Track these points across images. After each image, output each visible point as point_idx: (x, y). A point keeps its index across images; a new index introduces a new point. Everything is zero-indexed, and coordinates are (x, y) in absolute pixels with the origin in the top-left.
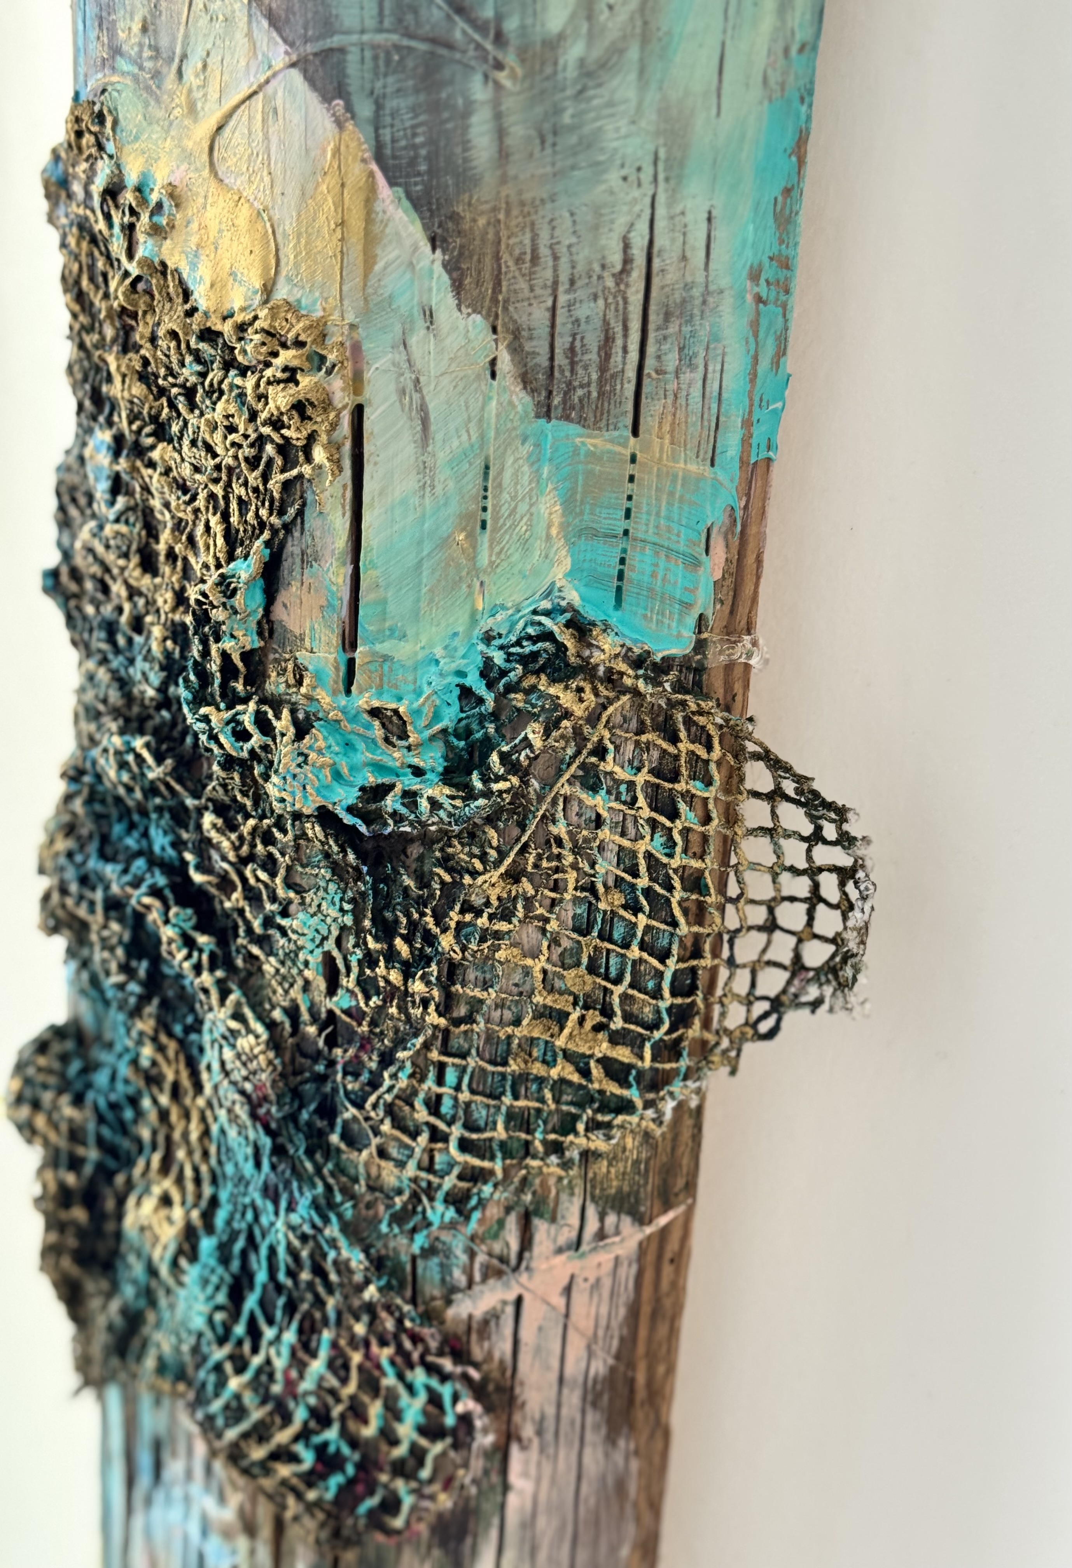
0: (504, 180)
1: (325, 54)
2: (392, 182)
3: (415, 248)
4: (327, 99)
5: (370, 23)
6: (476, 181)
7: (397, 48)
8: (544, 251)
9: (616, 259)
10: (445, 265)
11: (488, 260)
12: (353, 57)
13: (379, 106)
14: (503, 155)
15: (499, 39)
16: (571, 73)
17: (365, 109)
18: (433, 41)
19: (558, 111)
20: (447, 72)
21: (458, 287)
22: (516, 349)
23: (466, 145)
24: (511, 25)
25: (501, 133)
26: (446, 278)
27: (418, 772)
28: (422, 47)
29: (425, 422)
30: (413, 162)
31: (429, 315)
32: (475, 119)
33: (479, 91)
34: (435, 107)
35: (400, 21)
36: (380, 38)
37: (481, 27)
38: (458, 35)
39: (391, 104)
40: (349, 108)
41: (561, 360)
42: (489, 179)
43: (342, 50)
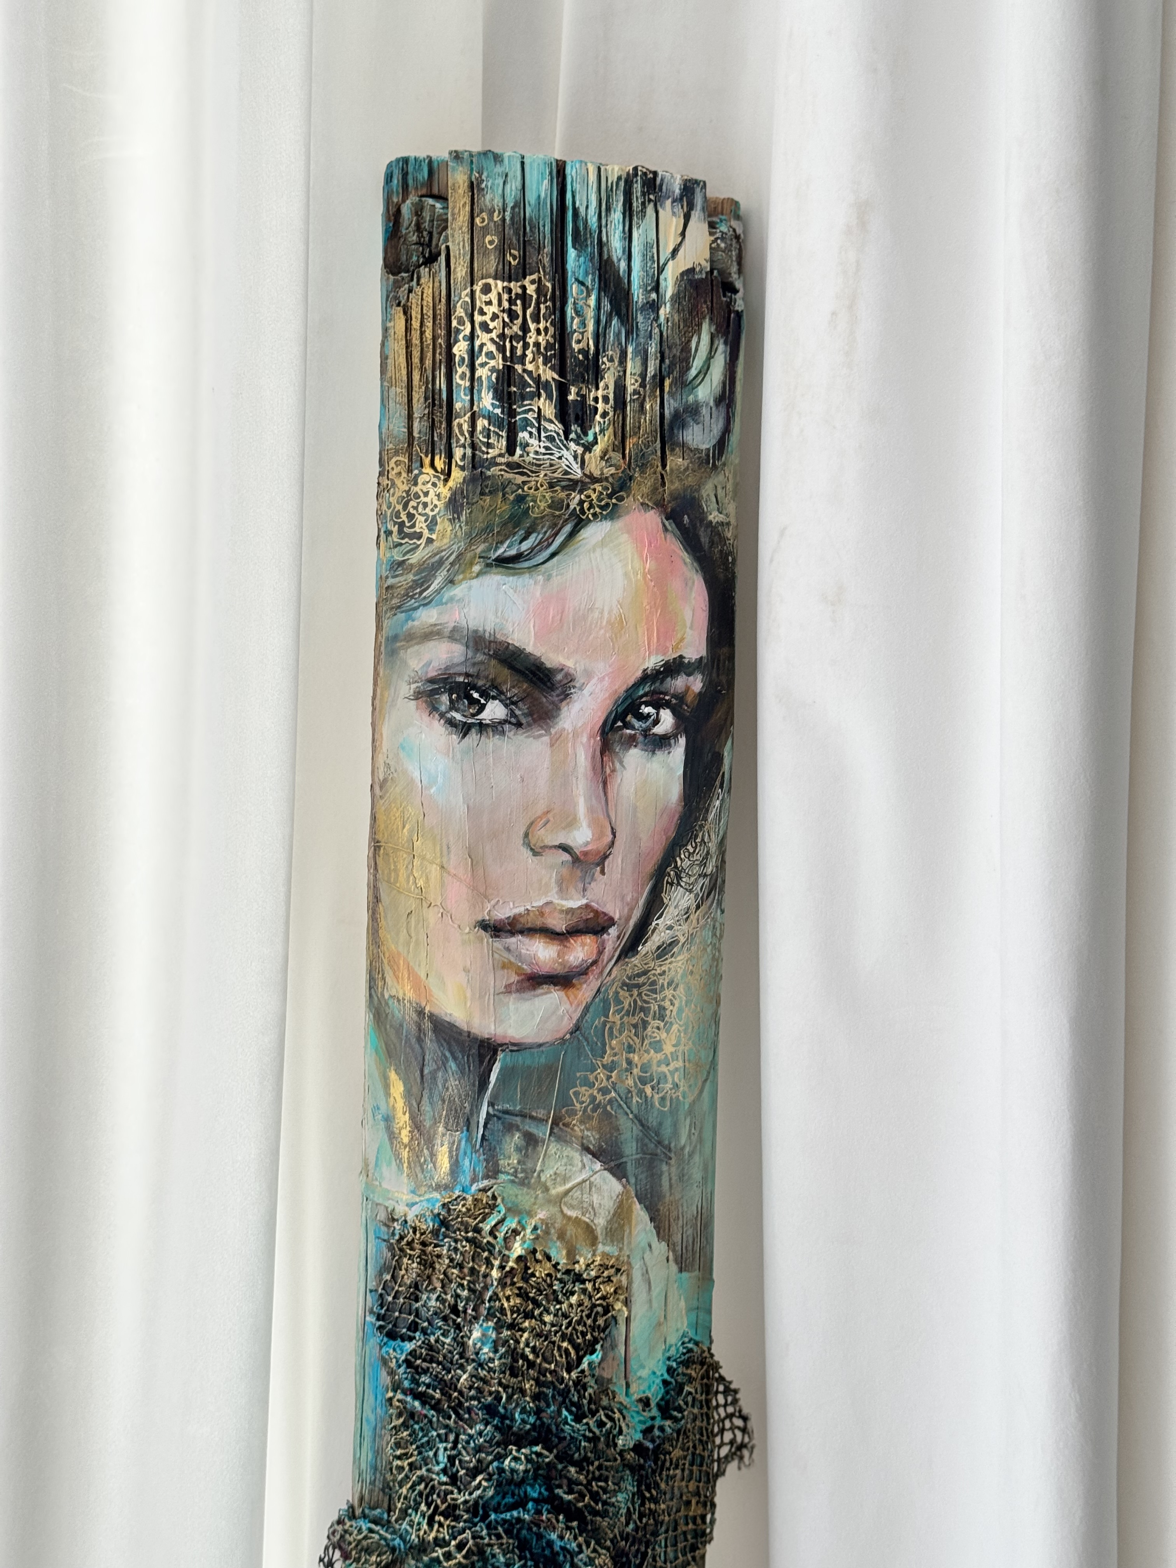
0: (671, 1195)
1: (618, 1166)
2: (640, 1203)
3: (646, 1225)
4: (619, 1179)
5: (634, 1152)
6: (664, 1197)
7: (641, 1158)
8: (680, 1216)
9: (695, 1213)
10: (655, 1227)
11: (667, 1222)
12: (629, 1164)
13: (636, 1179)
14: (671, 1186)
15: (670, 1150)
16: (687, 1156)
17: (633, 1180)
18: (651, 1154)
19: (683, 1169)
20: (655, 1164)
21: (658, 1234)
22: (674, 1251)
23: (661, 1186)
24: (672, 1145)
25: (670, 1179)
26: (654, 1231)
27: (653, 1418)
28: (648, 1156)
29: (650, 1283)
30: (646, 1195)
31: (650, 1246)
32: (664, 1177)
33: (665, 1168)
34: (652, 1175)
35: (642, 1149)
36: (638, 1156)
37: (665, 1147)
38: (659, 1151)
39: (640, 1177)
40: (628, 1181)
41: (684, 1251)
42: (668, 1195)
43: (626, 1162)
